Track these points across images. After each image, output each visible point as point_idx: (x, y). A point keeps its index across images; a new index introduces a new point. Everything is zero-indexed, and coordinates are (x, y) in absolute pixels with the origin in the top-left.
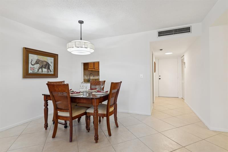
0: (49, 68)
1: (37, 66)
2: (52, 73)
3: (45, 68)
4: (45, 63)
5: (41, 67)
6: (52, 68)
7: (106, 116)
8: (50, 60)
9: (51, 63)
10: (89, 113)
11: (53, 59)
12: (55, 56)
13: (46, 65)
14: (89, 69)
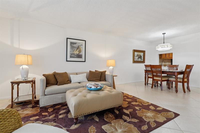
0: (141, 58)
1: (137, 57)
2: (143, 61)
3: (140, 58)
4: (140, 56)
5: (138, 58)
6: (142, 58)
7: (182, 82)
8: (142, 54)
9: (142, 55)
10: (170, 80)
11: (143, 53)
12: (144, 52)
13: (140, 57)
14: (162, 58)
